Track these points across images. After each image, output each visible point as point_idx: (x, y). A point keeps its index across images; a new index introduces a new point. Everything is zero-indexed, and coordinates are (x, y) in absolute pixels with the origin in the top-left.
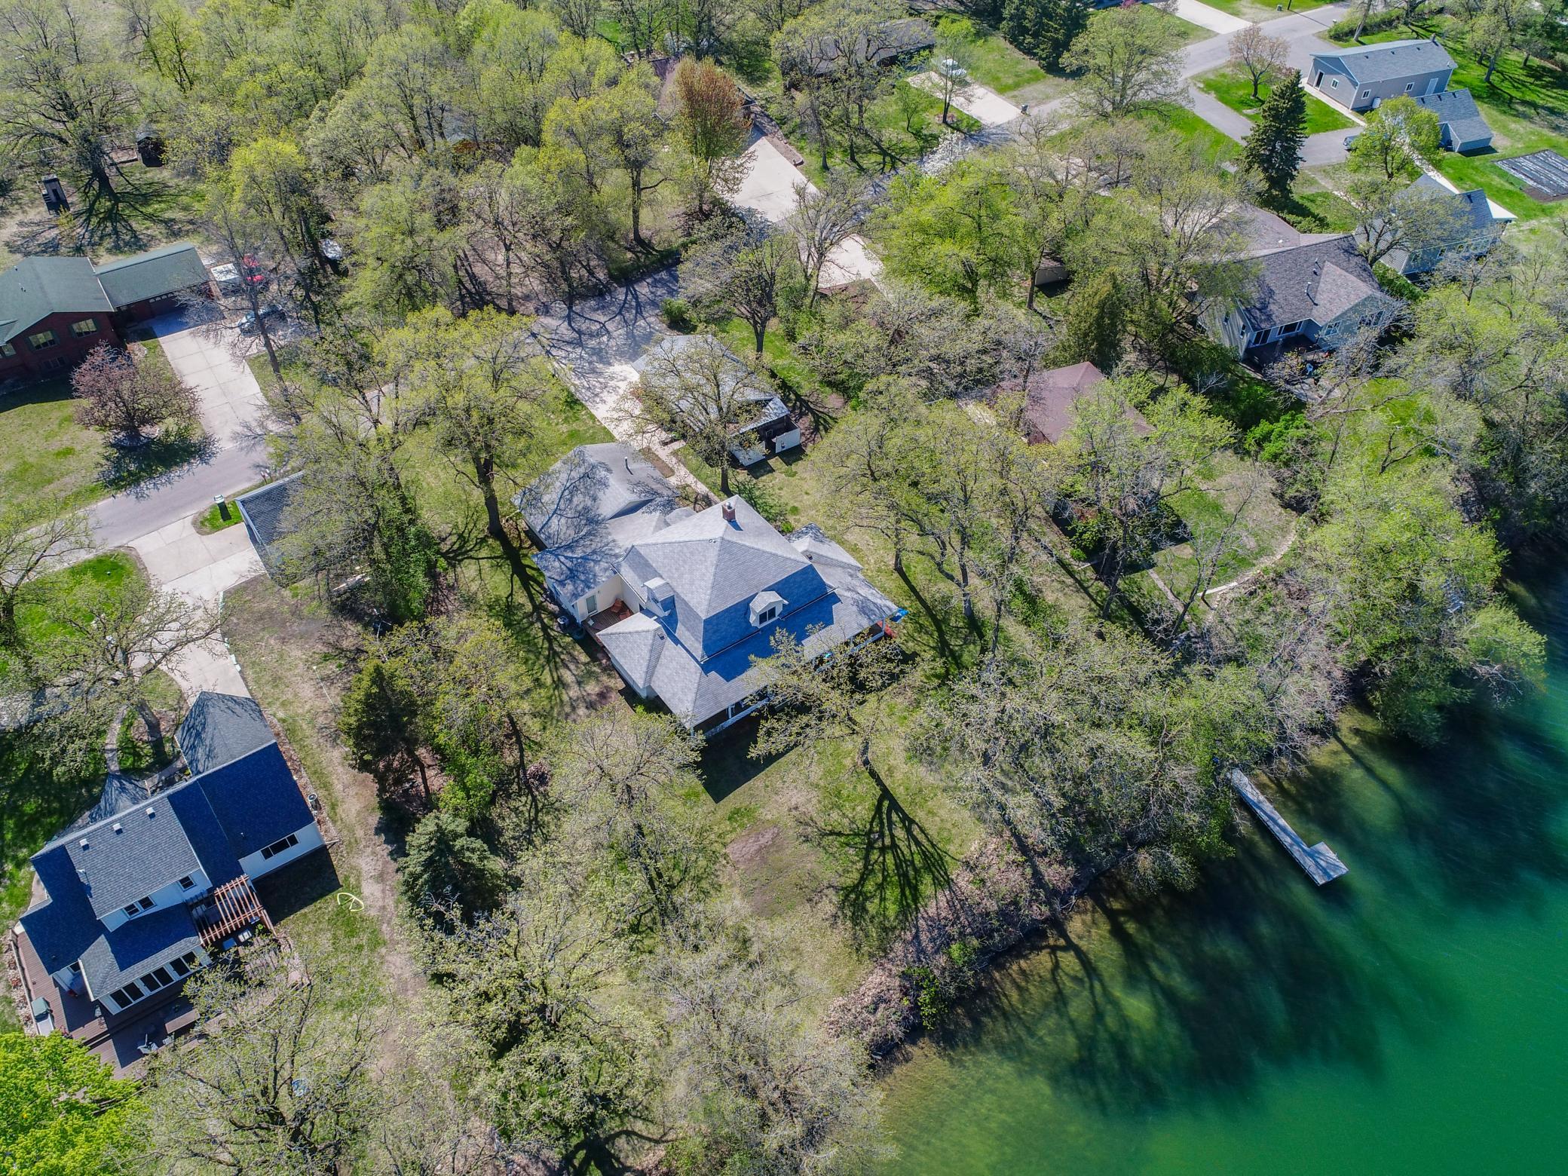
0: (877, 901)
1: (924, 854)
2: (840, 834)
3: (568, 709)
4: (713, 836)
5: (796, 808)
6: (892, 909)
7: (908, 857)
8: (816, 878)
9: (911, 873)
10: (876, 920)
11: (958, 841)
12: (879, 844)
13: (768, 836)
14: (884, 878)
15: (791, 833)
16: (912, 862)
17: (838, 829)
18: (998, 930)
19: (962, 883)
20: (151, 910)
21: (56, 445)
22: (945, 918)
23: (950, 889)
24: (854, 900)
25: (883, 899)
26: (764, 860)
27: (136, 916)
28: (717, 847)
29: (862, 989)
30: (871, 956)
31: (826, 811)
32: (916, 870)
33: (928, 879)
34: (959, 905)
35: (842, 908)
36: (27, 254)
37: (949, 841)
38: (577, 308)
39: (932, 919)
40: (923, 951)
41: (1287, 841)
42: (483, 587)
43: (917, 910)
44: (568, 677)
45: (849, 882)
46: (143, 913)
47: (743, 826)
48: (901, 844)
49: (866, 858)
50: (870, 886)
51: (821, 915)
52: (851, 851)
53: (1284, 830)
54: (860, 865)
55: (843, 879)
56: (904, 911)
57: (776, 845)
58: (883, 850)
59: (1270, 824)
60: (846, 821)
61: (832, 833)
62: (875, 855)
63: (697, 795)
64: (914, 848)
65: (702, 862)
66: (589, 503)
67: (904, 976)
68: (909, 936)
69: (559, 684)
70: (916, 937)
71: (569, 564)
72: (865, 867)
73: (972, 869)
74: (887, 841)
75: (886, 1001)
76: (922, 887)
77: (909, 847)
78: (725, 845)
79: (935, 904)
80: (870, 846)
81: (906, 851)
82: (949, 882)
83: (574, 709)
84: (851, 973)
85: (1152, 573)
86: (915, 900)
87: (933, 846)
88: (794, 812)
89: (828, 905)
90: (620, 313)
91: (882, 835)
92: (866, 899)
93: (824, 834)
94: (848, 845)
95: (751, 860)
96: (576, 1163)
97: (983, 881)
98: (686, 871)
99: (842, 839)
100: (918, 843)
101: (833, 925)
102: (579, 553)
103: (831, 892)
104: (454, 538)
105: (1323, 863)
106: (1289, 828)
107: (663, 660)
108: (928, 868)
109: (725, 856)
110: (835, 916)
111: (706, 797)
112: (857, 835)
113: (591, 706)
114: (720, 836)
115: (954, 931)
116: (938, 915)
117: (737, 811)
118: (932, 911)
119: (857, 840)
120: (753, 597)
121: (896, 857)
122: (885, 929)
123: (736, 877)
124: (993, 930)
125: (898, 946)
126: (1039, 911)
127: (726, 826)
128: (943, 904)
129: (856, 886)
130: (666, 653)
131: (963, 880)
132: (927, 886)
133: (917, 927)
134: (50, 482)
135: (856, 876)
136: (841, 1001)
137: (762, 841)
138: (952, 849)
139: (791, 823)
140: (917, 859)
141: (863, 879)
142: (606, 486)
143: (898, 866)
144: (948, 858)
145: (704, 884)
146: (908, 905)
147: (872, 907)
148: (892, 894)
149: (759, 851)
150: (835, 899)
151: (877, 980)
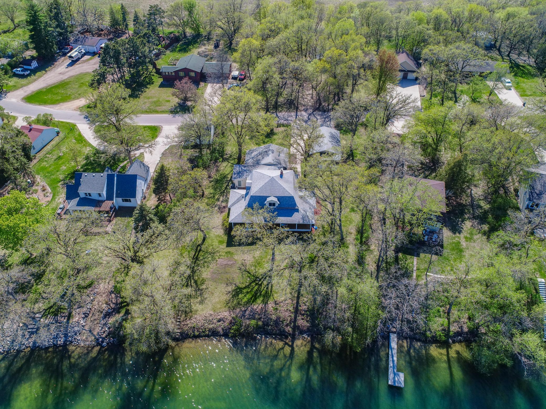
0: (243, 295)
1: (266, 292)
2: (250, 273)
3: (214, 206)
4: (218, 255)
5: (245, 260)
6: (245, 299)
7: (261, 290)
8: (233, 280)
9: (259, 294)
10: (238, 300)
11: (279, 295)
12: (257, 282)
13: (231, 263)
14: (250, 291)
15: (238, 265)
16: (261, 292)
17: (250, 272)
18: (271, 326)
19: (270, 306)
20: (90, 197)
21: (167, 99)
22: (257, 312)
23: (265, 305)
24: (238, 291)
25: (245, 296)
26: (225, 268)
27: (87, 197)
28: (217, 257)
29: (220, 314)
30: (229, 307)
31: (251, 266)
32: (260, 294)
33: (261, 299)
34: (264, 311)
35: (233, 291)
36: (200, 56)
37: (276, 293)
38: (314, 113)
39: (253, 309)
40: (244, 316)
41: (391, 364)
42: (224, 169)
43: (252, 304)
44: (221, 199)
45: (241, 286)
46: (88, 197)
47: (227, 257)
48: (263, 285)
49: (251, 283)
50: (245, 291)
51: (226, 290)
52: (249, 279)
53: (393, 361)
54: (247, 284)
55: (240, 285)
56: (248, 302)
57: (231, 266)
58: (256, 284)
59: (390, 357)
60: (254, 271)
61: (248, 272)
62: (253, 284)
63: (223, 242)
64: (265, 289)
65: (210, 259)
66: (261, 158)
67: (233, 318)
68: (243, 309)
69: (218, 200)
70: (245, 311)
71: (240, 170)
72: (248, 285)
73: (276, 304)
74: (260, 283)
75: (224, 322)
76: (258, 300)
77: (264, 288)
78: (219, 258)
79: (258, 306)
80: (254, 281)
81: (262, 288)
82: (267, 303)
83: (215, 207)
84: (220, 308)
85: (415, 259)
86: (253, 301)
87: (271, 291)
88: (243, 261)
89: (230, 289)
90: (325, 118)
91: (260, 280)
92: (241, 293)
93: (245, 271)
94: (249, 277)
95: (222, 266)
96: (123, 305)
97: (277, 309)
98: (204, 258)
99: (249, 275)
100: (267, 288)
101: (227, 294)
102: (245, 169)
103: (234, 286)
104: (229, 155)
105: (396, 379)
106: (396, 362)
107: (238, 203)
108: (264, 296)
109: (217, 261)
110: (229, 292)
111: (225, 244)
112: (254, 276)
113: (219, 208)
114: (220, 255)
115: (257, 316)
116: (256, 309)
117: (229, 252)
118: (255, 307)
119: (253, 278)
120: (269, 197)
121: (258, 288)
122: (239, 303)
123: (214, 267)
124: (270, 325)
125: (238, 310)
126: (289, 329)
127: (224, 254)
128: (260, 308)
129: (241, 288)
130: (241, 202)
131: (271, 305)
132: (259, 300)
133: (247, 308)
134: (160, 106)
135: (244, 286)
136: (212, 313)
137: (229, 263)
138: (275, 295)
139: (240, 263)
140: (264, 292)
141: (245, 288)
142: (268, 156)
143: (257, 290)
144: (272, 297)
145: (206, 264)
146: (250, 302)
147: (240, 296)
148: (249, 296)
149: (226, 264)
150: (233, 288)
151: (226, 314)
